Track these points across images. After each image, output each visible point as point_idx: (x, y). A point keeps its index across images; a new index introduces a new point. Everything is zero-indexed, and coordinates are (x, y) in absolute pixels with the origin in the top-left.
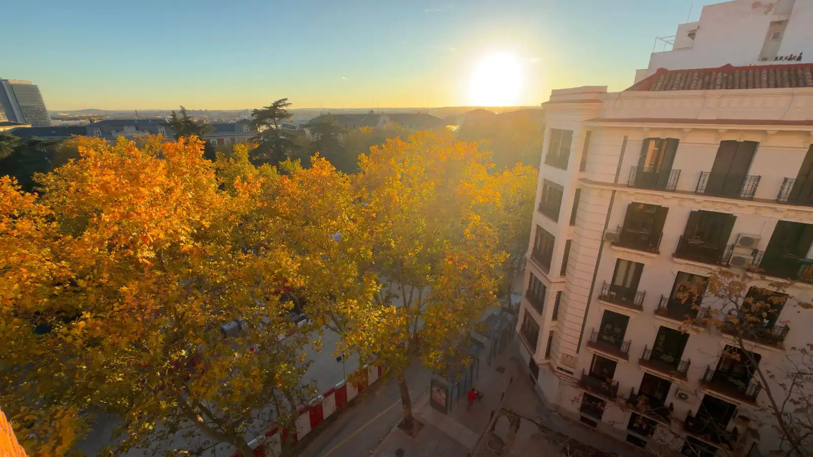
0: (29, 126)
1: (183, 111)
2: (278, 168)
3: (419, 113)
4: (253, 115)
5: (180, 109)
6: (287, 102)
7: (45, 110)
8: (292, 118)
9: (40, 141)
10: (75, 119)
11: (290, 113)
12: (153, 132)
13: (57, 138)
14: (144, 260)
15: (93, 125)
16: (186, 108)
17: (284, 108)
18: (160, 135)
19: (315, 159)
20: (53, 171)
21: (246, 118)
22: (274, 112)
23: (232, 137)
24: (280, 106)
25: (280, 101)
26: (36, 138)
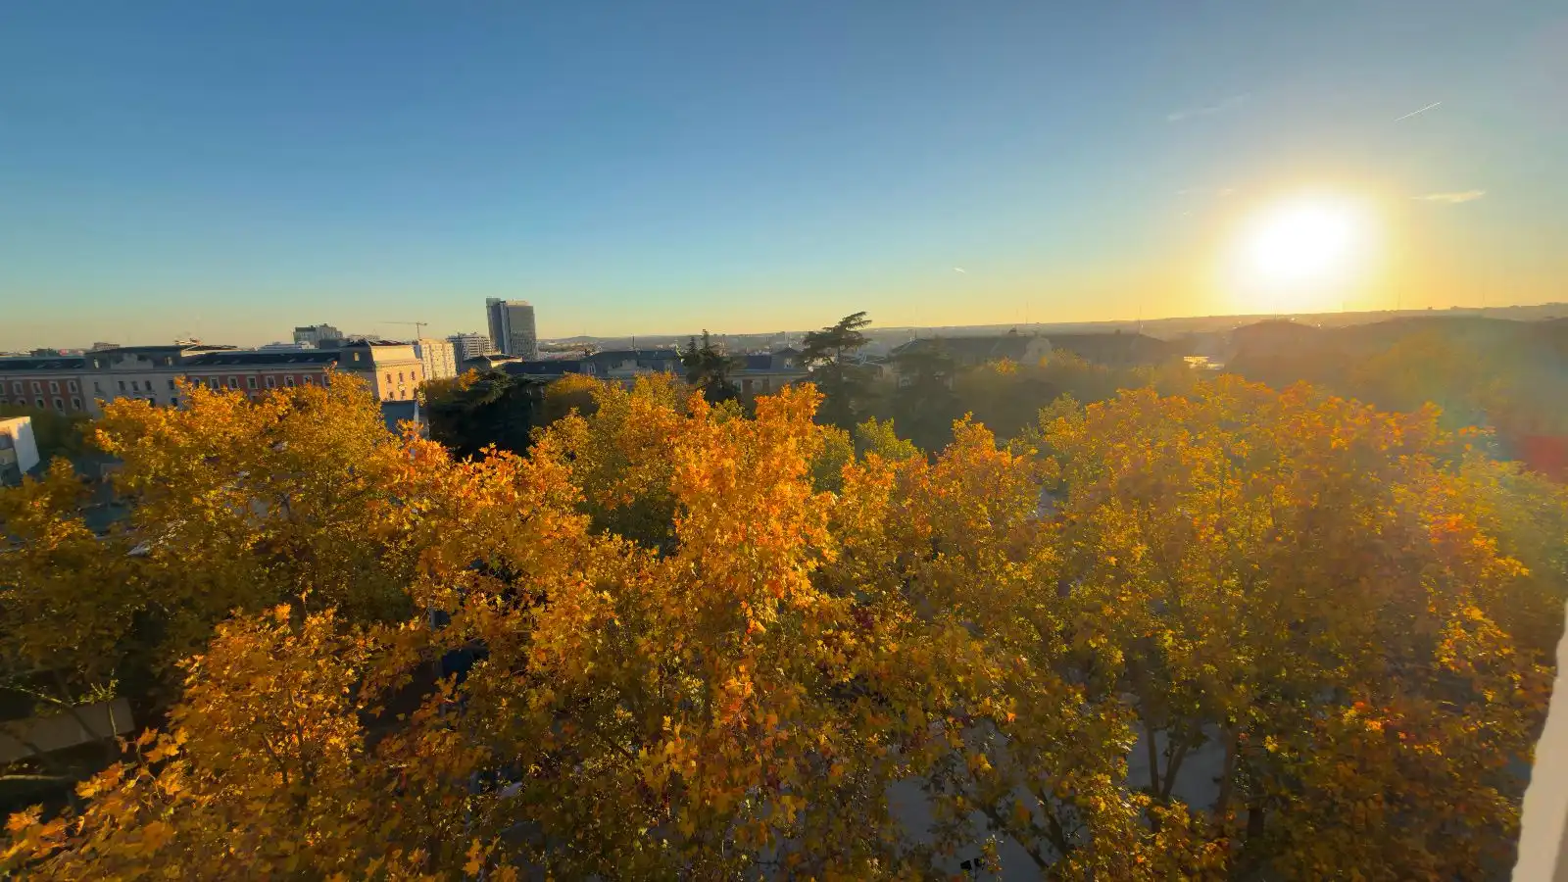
0: (520, 361)
1: (706, 337)
2: (852, 436)
3: (1118, 332)
4: (805, 342)
5: (701, 333)
6: (864, 318)
7: (534, 338)
8: (868, 346)
9: (530, 381)
10: (563, 350)
11: (869, 337)
12: (660, 369)
13: (548, 376)
14: (759, 624)
15: (588, 359)
16: (711, 334)
17: (858, 329)
18: (668, 374)
19: (963, 424)
20: (551, 425)
21: (790, 346)
22: (840, 337)
23: (766, 378)
24: (851, 326)
25: (852, 317)
26: (527, 377)
